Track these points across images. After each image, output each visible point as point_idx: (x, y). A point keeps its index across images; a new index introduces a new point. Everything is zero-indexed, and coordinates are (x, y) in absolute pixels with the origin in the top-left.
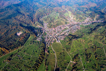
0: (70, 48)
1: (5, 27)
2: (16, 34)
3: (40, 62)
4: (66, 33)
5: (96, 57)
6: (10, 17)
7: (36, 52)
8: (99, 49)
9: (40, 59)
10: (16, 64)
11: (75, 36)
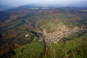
0: (65, 47)
1: (16, 32)
2: (24, 36)
3: (43, 55)
4: (61, 37)
5: (84, 53)
6: (19, 25)
7: (40, 48)
8: (86, 47)
9: (43, 53)
10: (27, 55)
11: (68, 38)
